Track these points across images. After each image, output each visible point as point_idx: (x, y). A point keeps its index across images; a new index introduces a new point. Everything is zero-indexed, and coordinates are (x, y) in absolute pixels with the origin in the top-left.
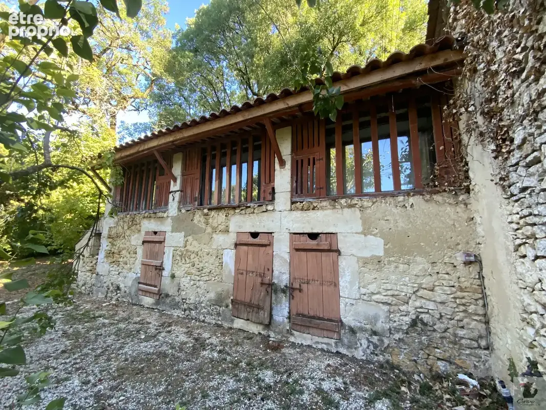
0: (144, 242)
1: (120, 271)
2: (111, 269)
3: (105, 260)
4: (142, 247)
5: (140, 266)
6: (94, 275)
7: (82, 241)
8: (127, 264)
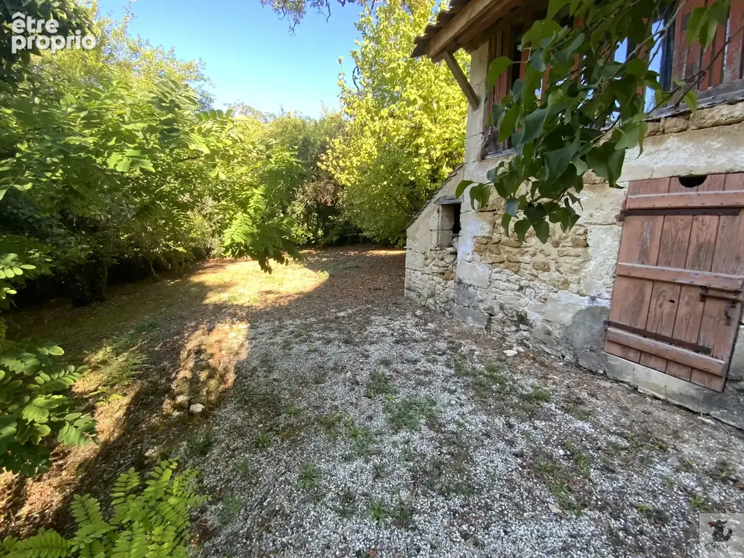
0: (627, 214)
1: (523, 283)
2: (497, 276)
3: (477, 257)
4: (617, 228)
5: (609, 281)
6: (451, 283)
7: (417, 221)
8: (548, 270)
